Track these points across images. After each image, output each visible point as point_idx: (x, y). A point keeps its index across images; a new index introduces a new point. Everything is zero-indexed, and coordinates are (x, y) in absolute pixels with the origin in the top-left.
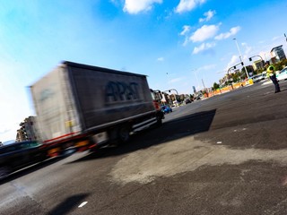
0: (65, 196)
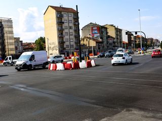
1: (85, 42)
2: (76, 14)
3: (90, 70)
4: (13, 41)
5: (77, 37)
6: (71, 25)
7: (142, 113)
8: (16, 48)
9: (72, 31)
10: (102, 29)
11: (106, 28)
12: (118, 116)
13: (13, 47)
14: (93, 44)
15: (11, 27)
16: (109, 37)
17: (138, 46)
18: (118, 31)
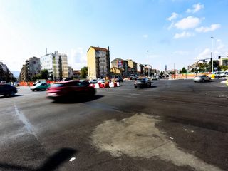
0: (60, 146)
1: (114, 71)
2: (108, 52)
3: (116, 89)
4: (67, 69)
5: (108, 67)
6: (105, 59)
7: (148, 115)
8: (69, 73)
9: (105, 63)
10: (125, 63)
11: (127, 62)
12: (133, 117)
13: (67, 72)
14: (118, 72)
15: (66, 60)
16: (128, 67)
17: (147, 74)
18: (135, 64)
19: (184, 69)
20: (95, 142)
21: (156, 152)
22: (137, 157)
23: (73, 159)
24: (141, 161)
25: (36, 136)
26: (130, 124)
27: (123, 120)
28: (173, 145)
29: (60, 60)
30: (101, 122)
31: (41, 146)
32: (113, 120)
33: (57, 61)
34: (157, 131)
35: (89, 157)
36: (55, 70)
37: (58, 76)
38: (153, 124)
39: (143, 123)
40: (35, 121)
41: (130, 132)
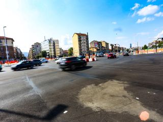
0: (57, 103)
1: (92, 49)
2: (87, 37)
3: (94, 62)
4: (59, 50)
5: (88, 47)
6: (85, 41)
7: (118, 81)
8: (60, 53)
9: (85, 44)
10: (99, 43)
11: (101, 43)
12: (107, 83)
13: (59, 52)
14: (95, 50)
15: (58, 43)
16: (102, 47)
17: (116, 51)
18: (107, 44)
19: (145, 46)
20: (81, 100)
21: (126, 109)
22: (111, 112)
23: (66, 112)
24: (115, 115)
25: (41, 96)
26: (105, 88)
27: (100, 85)
28: (139, 104)
29: (54, 43)
30: (84, 86)
31: (44, 102)
32: (93, 85)
33: (52, 44)
34: (125, 93)
35: (77, 111)
36: (51, 51)
37: (53, 55)
38: (123, 87)
39: (115, 87)
40: (40, 85)
41: (105, 94)
